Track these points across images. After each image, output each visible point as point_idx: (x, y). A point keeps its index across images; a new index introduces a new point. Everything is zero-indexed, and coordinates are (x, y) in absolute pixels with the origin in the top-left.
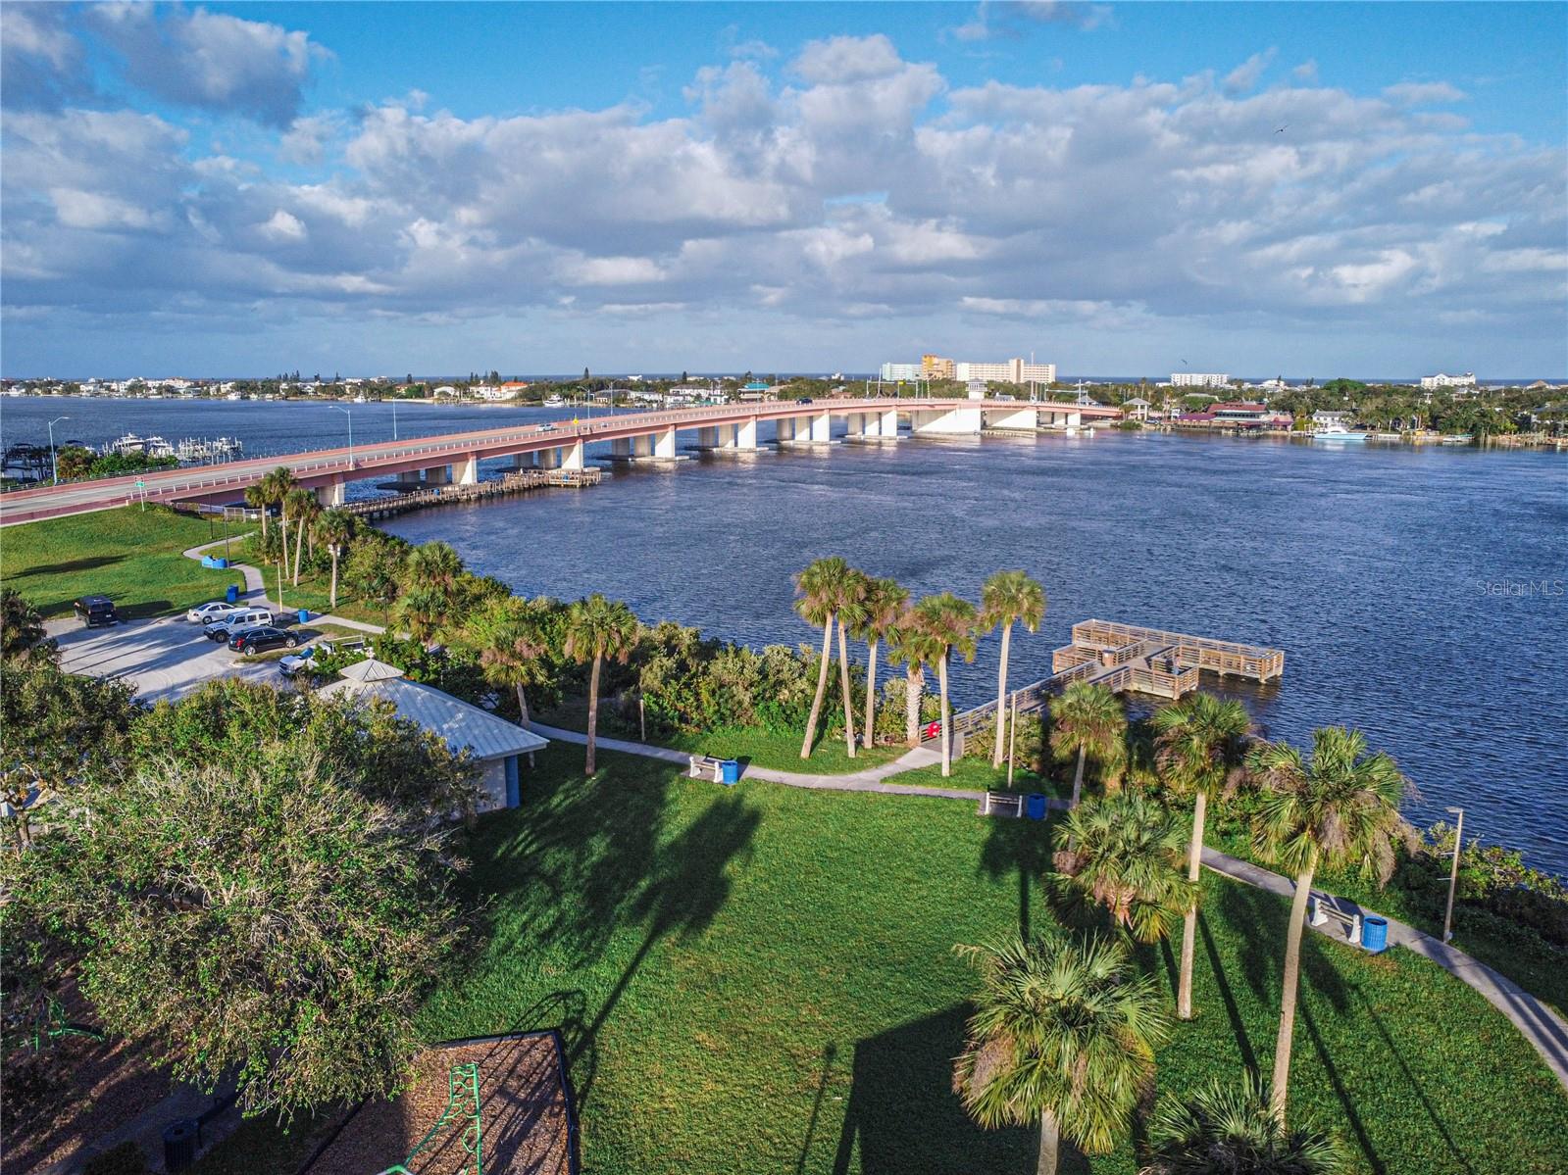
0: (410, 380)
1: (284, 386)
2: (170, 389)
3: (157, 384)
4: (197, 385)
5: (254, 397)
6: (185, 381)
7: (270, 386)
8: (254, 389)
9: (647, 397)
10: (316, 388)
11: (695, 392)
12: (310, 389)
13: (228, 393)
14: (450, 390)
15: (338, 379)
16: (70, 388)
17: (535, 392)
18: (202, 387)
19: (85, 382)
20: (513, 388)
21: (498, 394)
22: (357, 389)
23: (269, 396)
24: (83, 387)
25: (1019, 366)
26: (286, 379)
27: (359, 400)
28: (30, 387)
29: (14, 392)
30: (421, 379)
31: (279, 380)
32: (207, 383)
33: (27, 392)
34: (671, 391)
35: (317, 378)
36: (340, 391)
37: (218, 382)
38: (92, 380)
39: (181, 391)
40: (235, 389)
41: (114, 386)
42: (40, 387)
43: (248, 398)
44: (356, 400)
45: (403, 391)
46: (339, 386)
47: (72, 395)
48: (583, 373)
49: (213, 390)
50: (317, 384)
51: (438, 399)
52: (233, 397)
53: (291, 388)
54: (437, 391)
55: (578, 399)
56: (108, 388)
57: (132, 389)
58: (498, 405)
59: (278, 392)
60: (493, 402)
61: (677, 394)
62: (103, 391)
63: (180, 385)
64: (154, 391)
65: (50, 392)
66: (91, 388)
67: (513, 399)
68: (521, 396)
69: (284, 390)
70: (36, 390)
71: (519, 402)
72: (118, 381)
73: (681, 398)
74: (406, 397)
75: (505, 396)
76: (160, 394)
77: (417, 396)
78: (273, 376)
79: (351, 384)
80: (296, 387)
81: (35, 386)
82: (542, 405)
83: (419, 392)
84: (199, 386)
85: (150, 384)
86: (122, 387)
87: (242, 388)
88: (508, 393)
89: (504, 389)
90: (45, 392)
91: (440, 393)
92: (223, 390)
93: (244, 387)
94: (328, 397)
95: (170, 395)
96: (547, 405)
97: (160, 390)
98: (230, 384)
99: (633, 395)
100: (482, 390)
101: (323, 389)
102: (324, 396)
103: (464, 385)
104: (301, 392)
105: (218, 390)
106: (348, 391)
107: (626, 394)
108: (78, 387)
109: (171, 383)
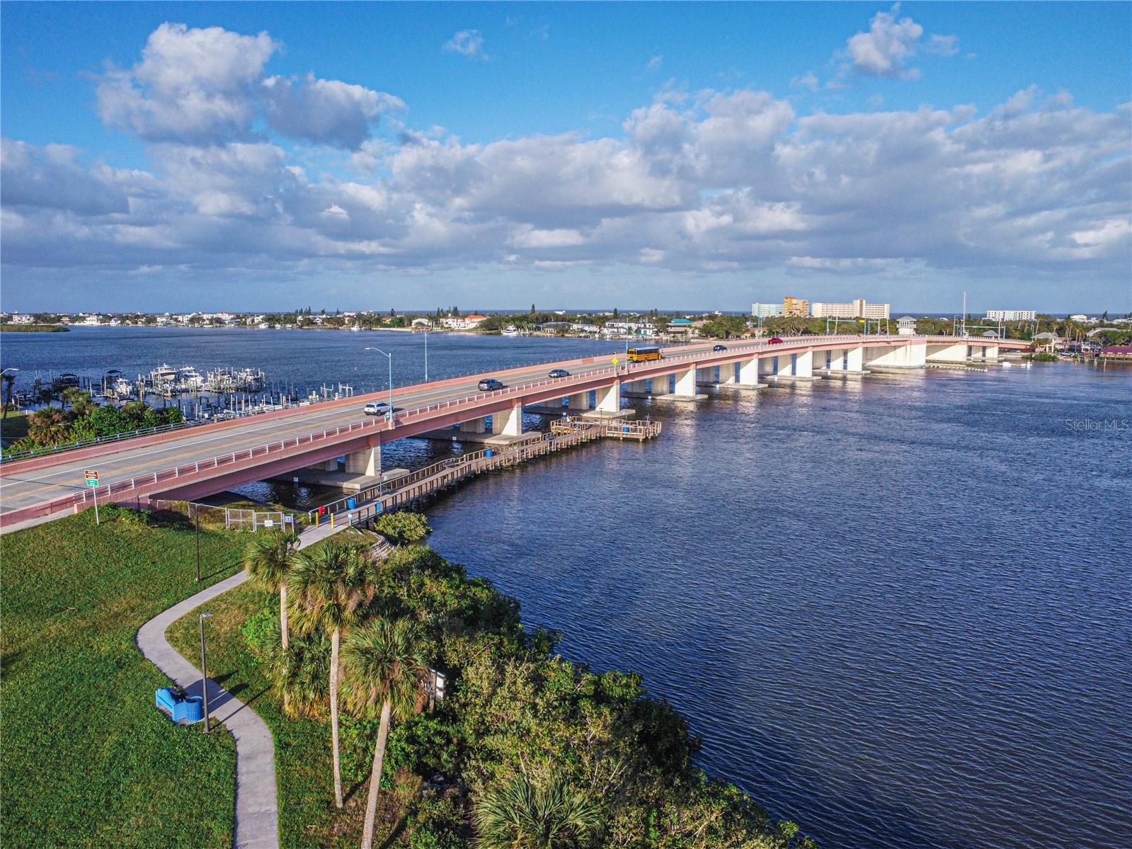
0: (392, 314)
1: (300, 318)
2: (219, 321)
3: (209, 316)
4: (238, 317)
5: (278, 326)
6: (229, 314)
7: (290, 318)
8: (278, 321)
9: (586, 328)
10: (324, 320)
11: (627, 325)
12: (318, 320)
13: (260, 323)
14: (425, 321)
15: (338, 313)
16: (151, 320)
17: (493, 323)
18: (241, 318)
19: (162, 315)
20: (475, 320)
21: (462, 325)
22: (353, 321)
23: (289, 326)
24: (159, 319)
25: (861, 305)
26: (301, 313)
27: (355, 329)
28: (123, 319)
29: (113, 323)
30: (400, 313)
31: (296, 314)
32: (245, 316)
33: (121, 323)
34: (607, 324)
35: (323, 312)
36: (340, 322)
37: (252, 315)
38: (167, 314)
39: (227, 322)
40: (264, 320)
41: (180, 318)
42: (130, 319)
43: (274, 327)
44: (353, 329)
45: (388, 321)
46: (339, 318)
47: (151, 325)
48: (530, 308)
49: (249, 321)
50: (324, 316)
51: (416, 328)
52: (263, 326)
53: (305, 320)
54: (414, 322)
55: (529, 329)
56: (176, 320)
57: (192, 320)
58: (463, 333)
59: (296, 322)
60: (459, 331)
61: (612, 326)
62: (172, 321)
63: (226, 317)
64: (207, 322)
65: (137, 323)
66: (164, 319)
67: (476, 328)
68: (481, 327)
69: (300, 321)
70: (127, 321)
71: (481, 331)
72: (183, 314)
73: (616, 330)
74: (390, 327)
75: (467, 327)
76: (212, 324)
77: (399, 326)
78: (293, 311)
79: (349, 316)
80: (309, 319)
81: (127, 318)
82: (500, 334)
83: (400, 323)
84: (239, 318)
85: (205, 316)
86: (185, 319)
87: (269, 319)
88: (472, 323)
89: (467, 320)
90: (133, 323)
91: (417, 324)
92: (256, 321)
93: (271, 319)
94: (332, 326)
95: (218, 325)
96: (505, 334)
97: (211, 321)
98: (261, 317)
99: (575, 327)
100: (450, 321)
101: (328, 320)
102: (329, 326)
103: (436, 317)
104: (312, 322)
105: (253, 321)
106: (347, 322)
107: (569, 326)
108: (155, 319)
109: (220, 315)
